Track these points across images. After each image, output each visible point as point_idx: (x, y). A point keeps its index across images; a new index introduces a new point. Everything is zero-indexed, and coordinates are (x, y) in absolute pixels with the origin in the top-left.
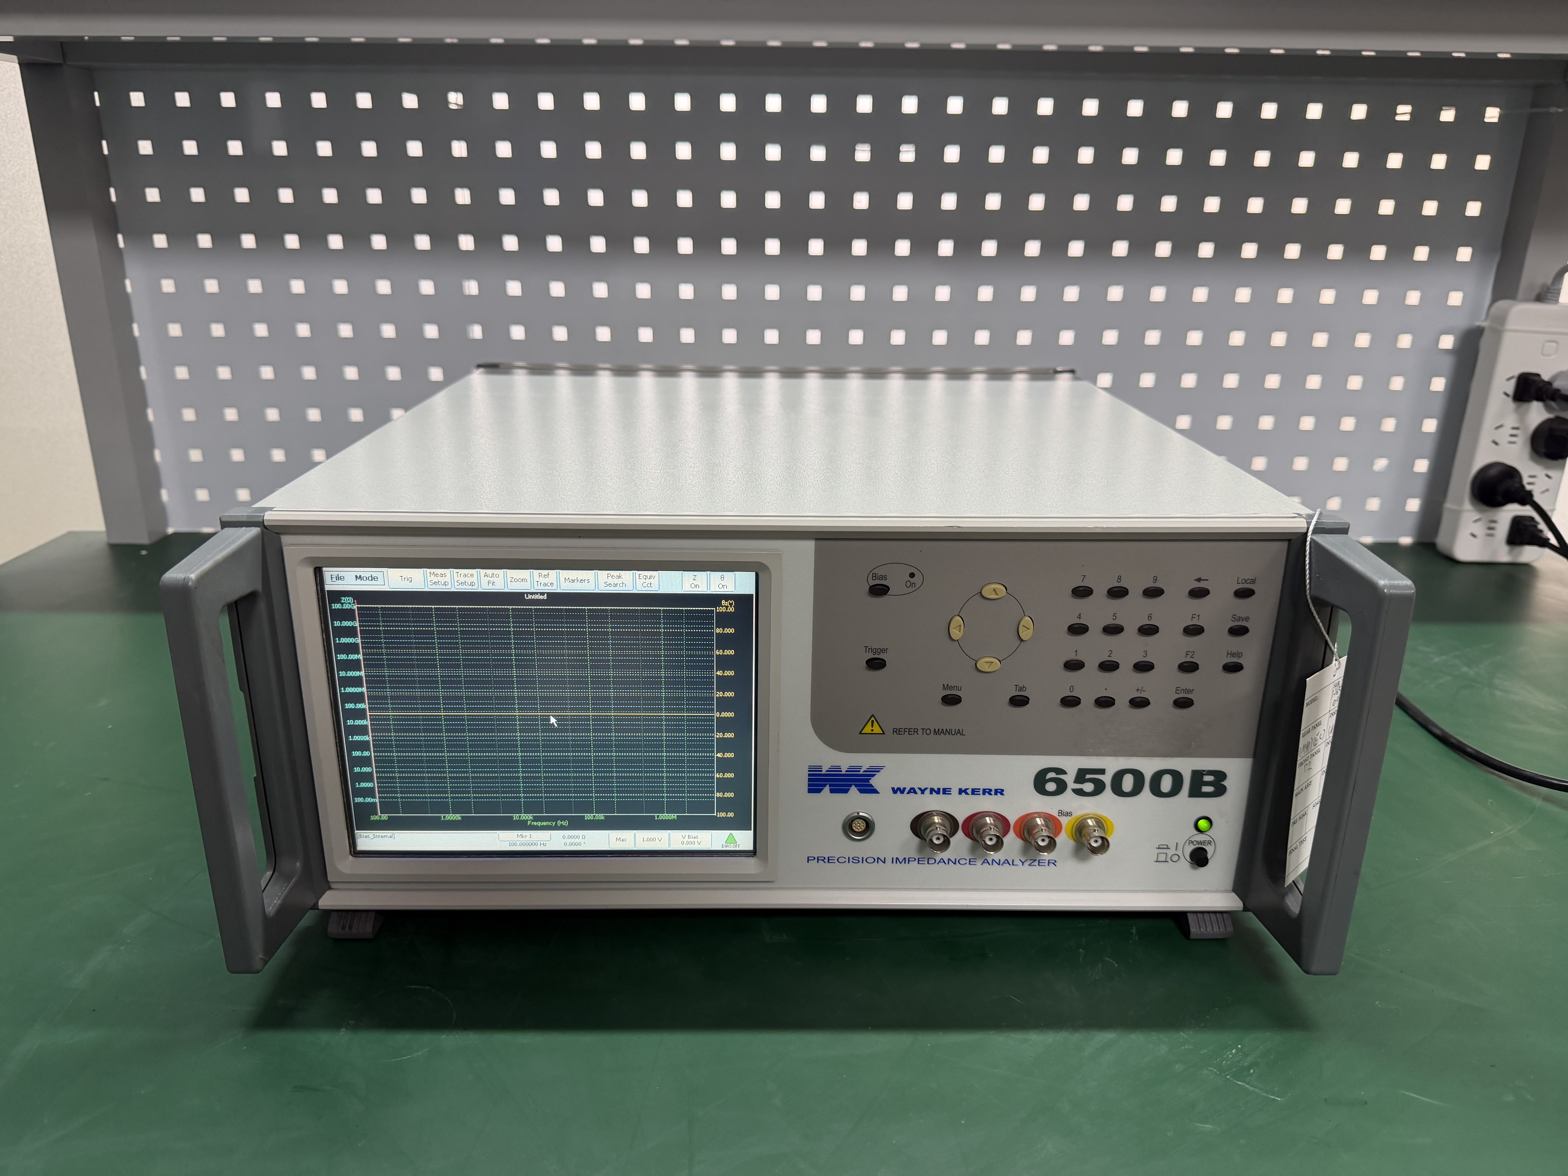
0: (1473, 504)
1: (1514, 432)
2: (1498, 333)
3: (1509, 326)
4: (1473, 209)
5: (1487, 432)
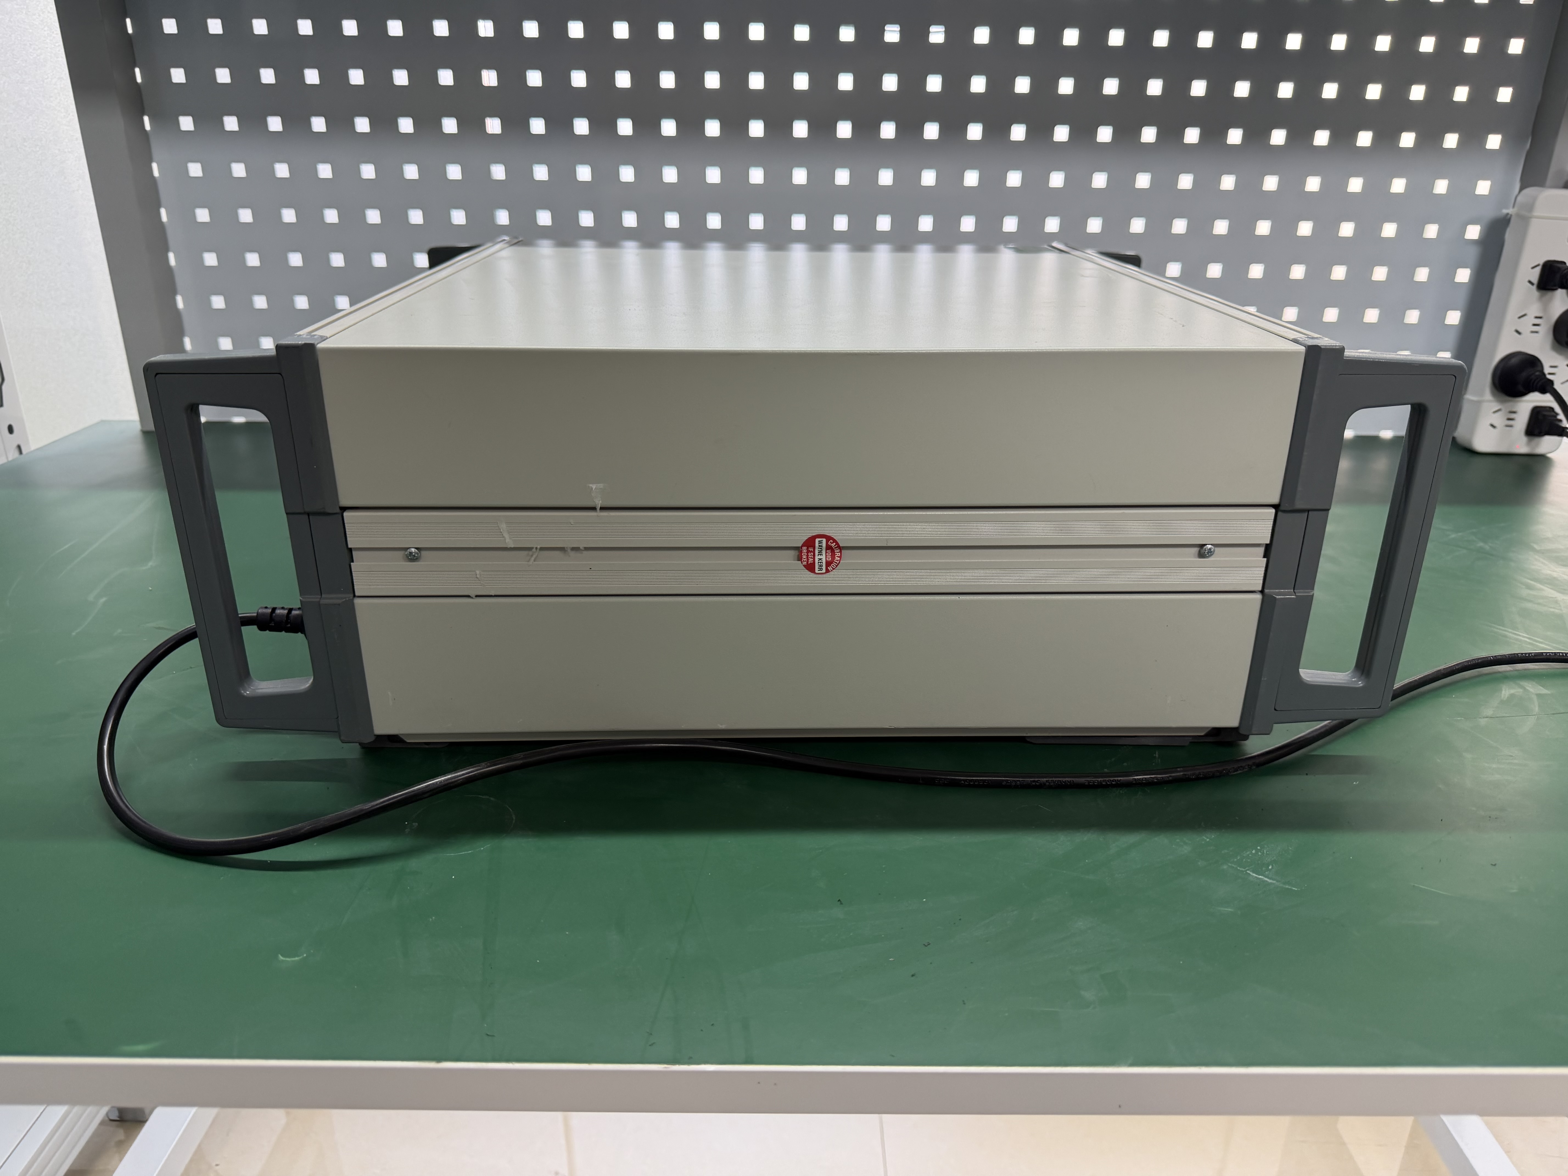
0: (1493, 394)
1: (1537, 321)
2: (1525, 220)
3: (1536, 213)
4: (1505, 95)
5: (1510, 321)
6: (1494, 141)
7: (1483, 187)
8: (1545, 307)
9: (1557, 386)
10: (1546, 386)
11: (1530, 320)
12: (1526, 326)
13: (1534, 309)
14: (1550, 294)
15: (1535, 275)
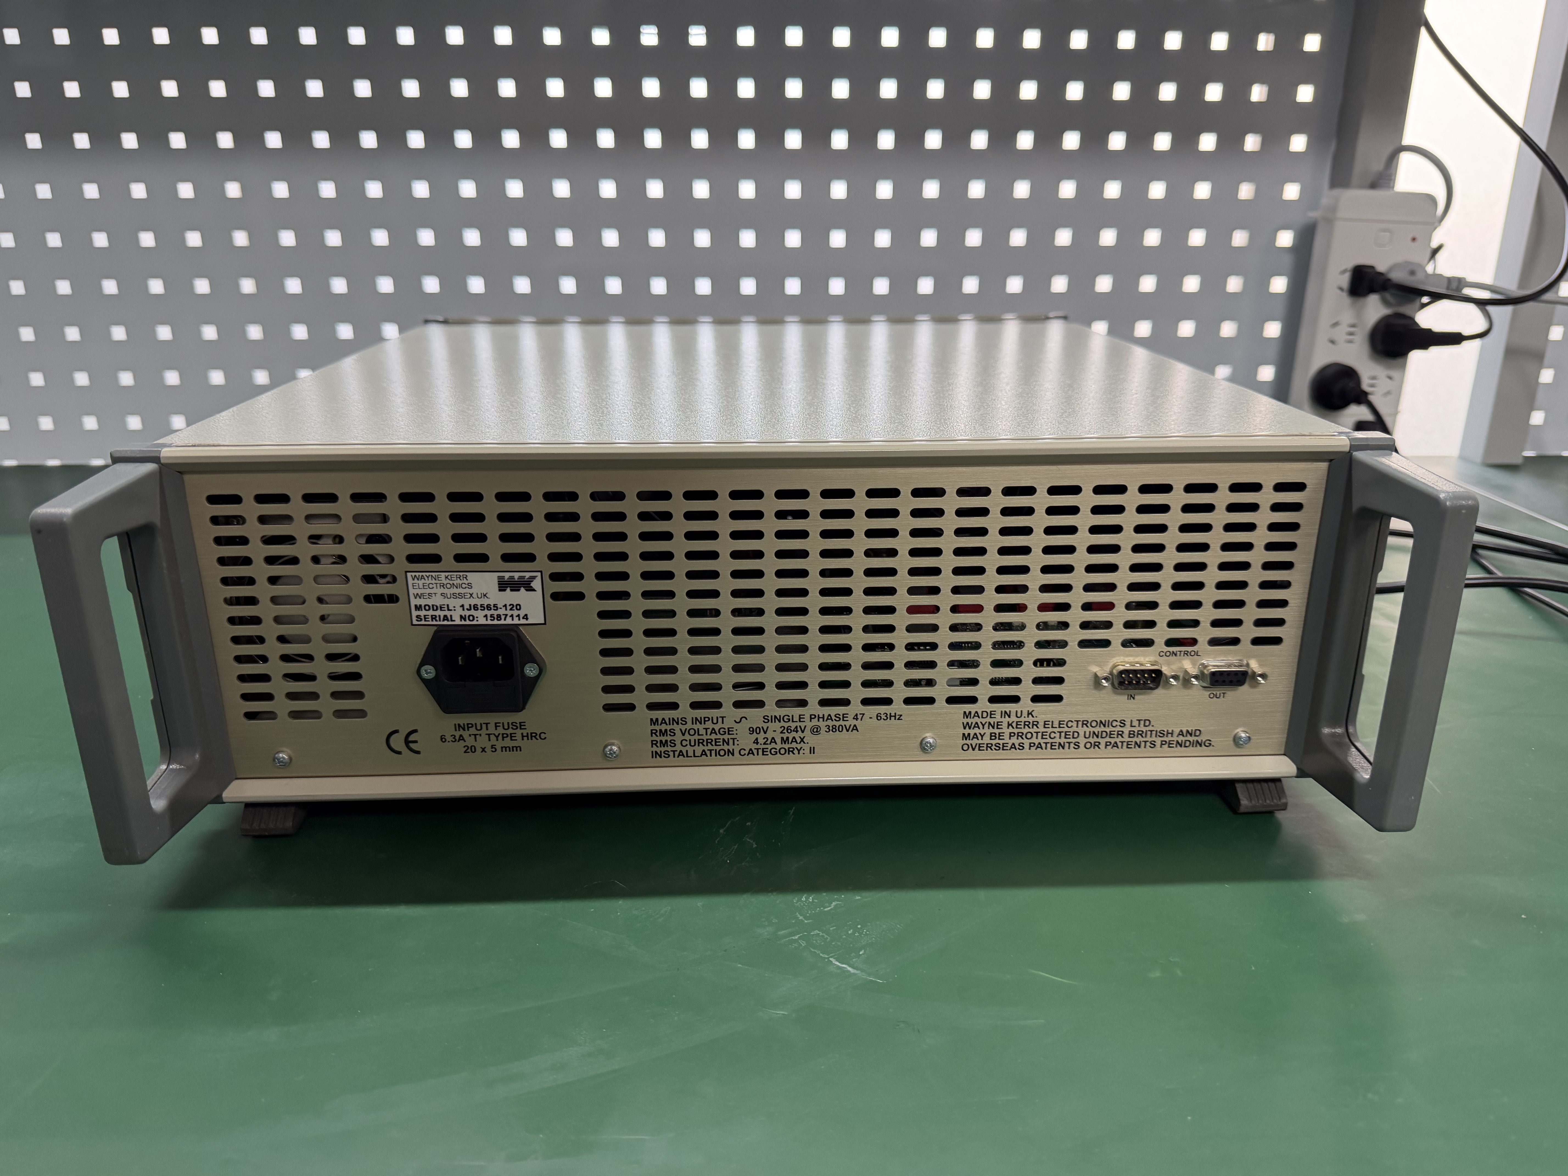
0: (1312, 409)
1: (1352, 329)
2: (1330, 221)
3: (1340, 214)
4: (1305, 94)
5: (1323, 332)
6: (1298, 143)
7: (1292, 191)
8: (1359, 314)
9: (1372, 398)
10: (1361, 398)
11: (1343, 329)
12: (1340, 333)
13: (1347, 317)
14: (1361, 301)
15: (1345, 280)
